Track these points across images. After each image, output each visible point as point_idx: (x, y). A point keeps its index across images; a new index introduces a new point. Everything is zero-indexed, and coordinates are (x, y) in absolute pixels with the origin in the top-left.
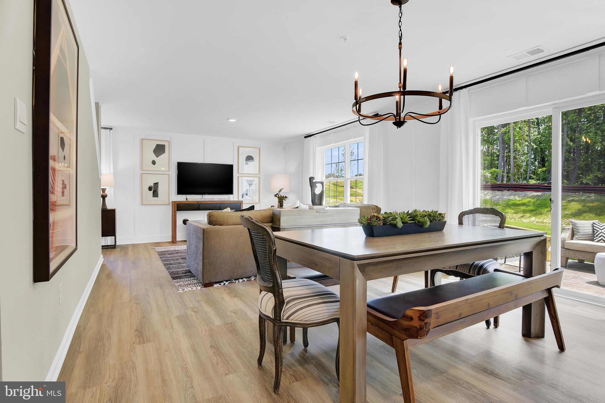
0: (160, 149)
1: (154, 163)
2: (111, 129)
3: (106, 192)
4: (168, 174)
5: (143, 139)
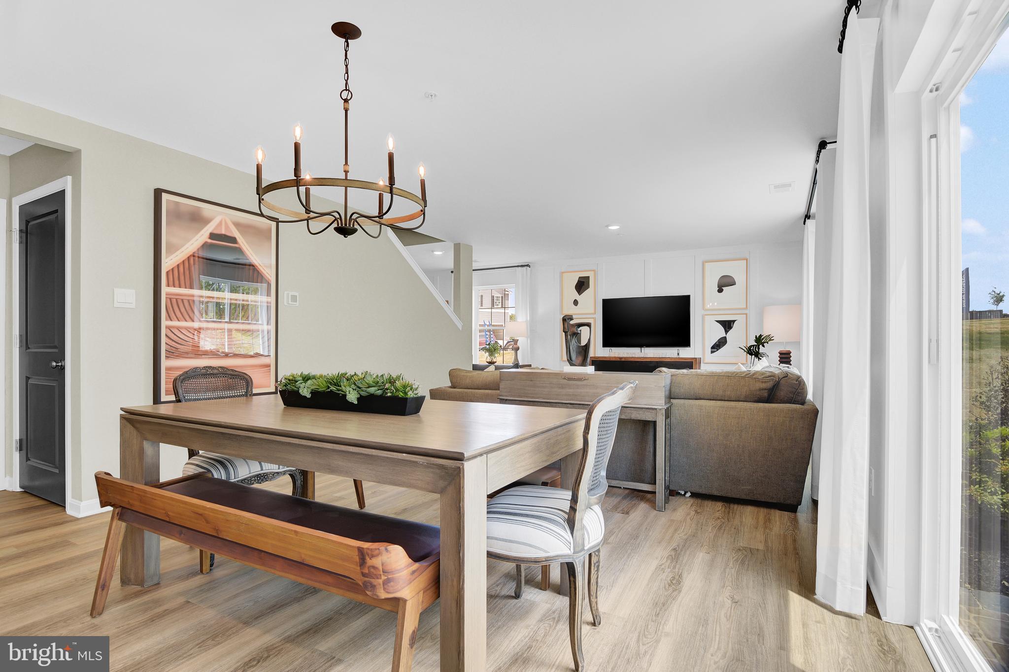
0: (582, 285)
1: (576, 303)
2: (528, 266)
3: (519, 344)
4: (594, 317)
5: (563, 273)
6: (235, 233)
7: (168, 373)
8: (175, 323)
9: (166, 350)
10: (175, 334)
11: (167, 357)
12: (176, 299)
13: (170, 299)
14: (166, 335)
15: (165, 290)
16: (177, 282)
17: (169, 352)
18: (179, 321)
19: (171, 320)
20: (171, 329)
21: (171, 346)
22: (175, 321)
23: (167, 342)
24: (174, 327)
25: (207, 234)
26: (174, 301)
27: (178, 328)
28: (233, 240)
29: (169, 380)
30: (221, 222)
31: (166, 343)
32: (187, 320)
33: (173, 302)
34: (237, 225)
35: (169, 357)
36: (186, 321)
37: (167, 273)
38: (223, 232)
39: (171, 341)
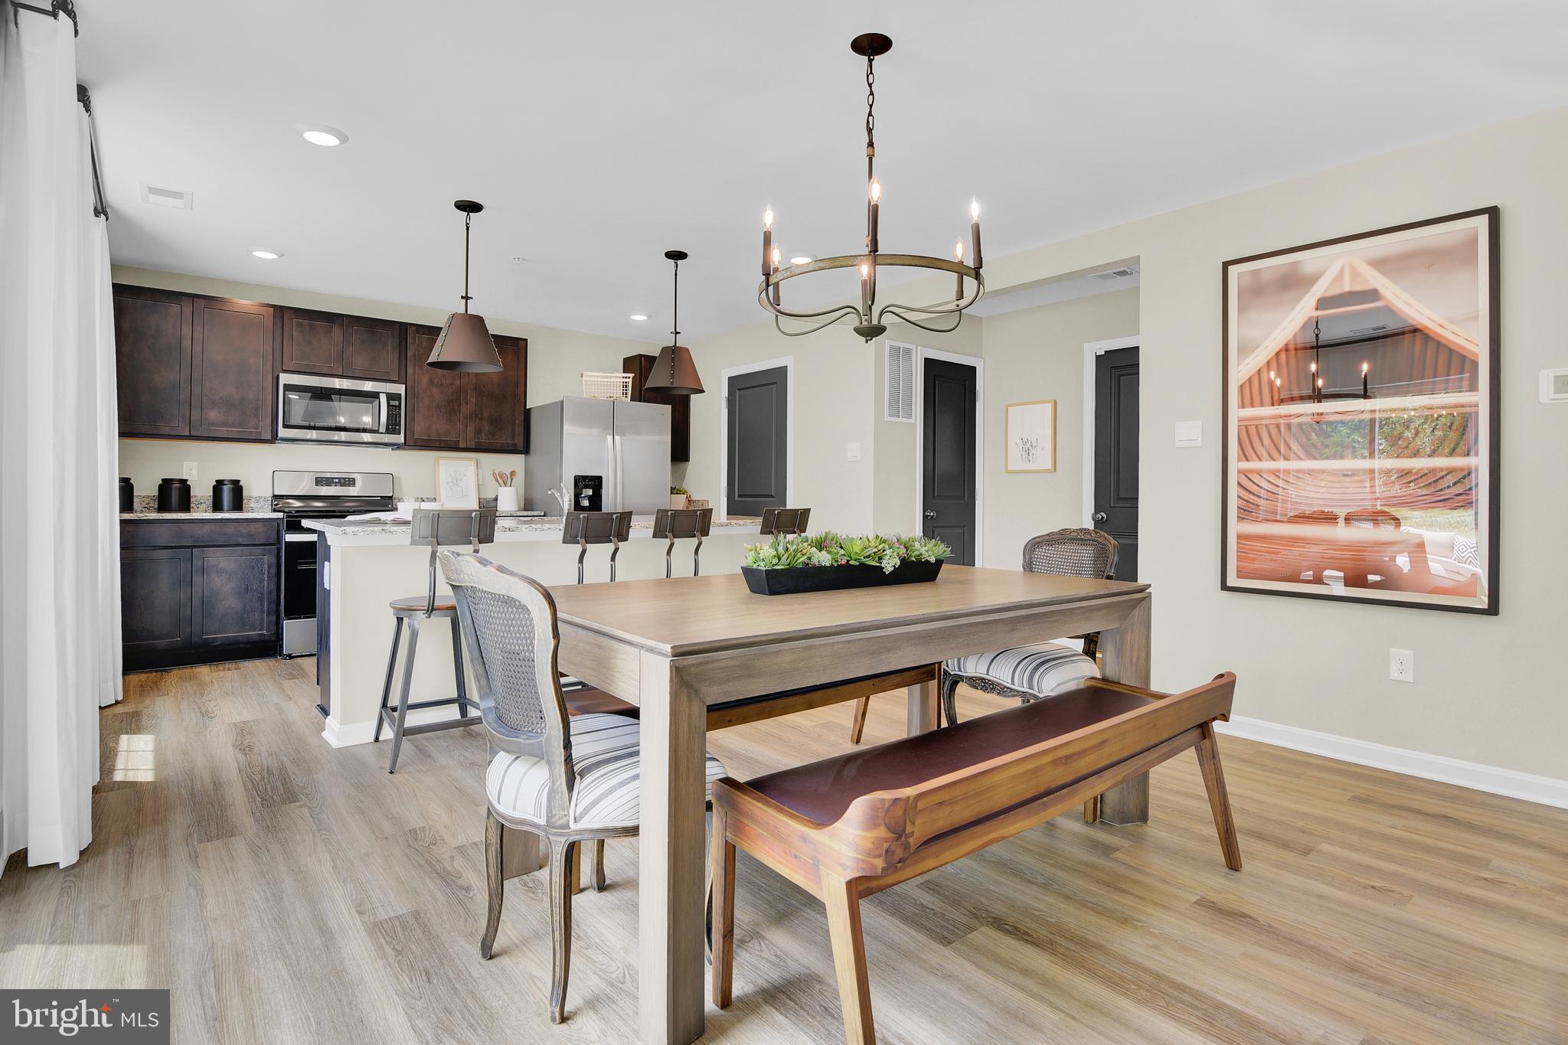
6: (1375, 280)
7: (1240, 543)
8: (1254, 465)
9: (1238, 507)
10: (1254, 483)
11: (1240, 519)
12: (1256, 426)
13: (1246, 427)
14: (1239, 483)
15: (1235, 413)
16: (1257, 399)
17: (1245, 510)
18: (1260, 460)
19: (1248, 460)
20: (1247, 474)
21: (1247, 502)
22: (1254, 461)
23: (1240, 494)
24: (1252, 471)
25: (1313, 303)
26: (1253, 430)
27: (1259, 473)
28: (1373, 295)
29: (1244, 554)
30: (1341, 272)
31: (1239, 496)
32: (1275, 457)
33: (1250, 432)
34: (1380, 264)
35: (1243, 518)
36: (1274, 460)
37: (1241, 387)
38: (1347, 288)
39: (1247, 494)
